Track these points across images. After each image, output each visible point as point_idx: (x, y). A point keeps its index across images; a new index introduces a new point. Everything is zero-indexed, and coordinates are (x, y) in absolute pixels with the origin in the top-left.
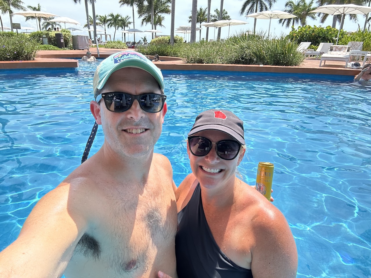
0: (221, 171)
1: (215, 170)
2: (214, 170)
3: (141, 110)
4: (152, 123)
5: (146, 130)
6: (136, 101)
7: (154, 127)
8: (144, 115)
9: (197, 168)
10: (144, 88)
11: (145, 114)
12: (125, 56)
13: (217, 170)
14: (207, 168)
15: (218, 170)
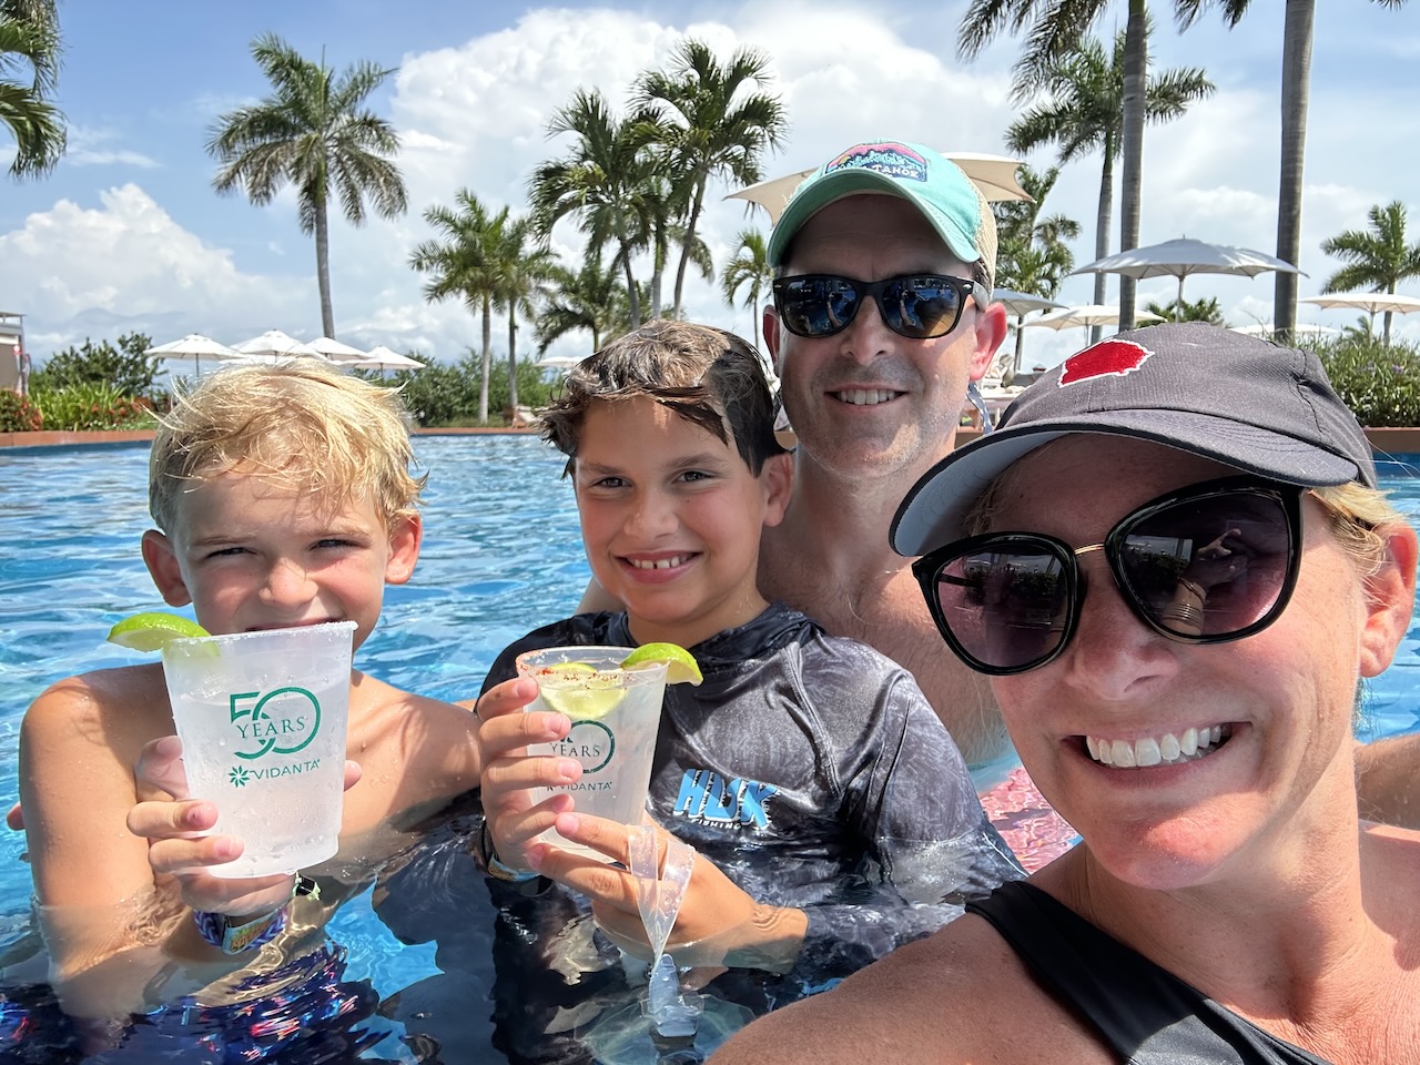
0: (1227, 735)
1: (1170, 739)
2: (1159, 739)
3: (883, 331)
4: (920, 371)
5: (899, 394)
6: (869, 301)
7: (926, 385)
8: (889, 347)
9: (1058, 757)
10: (901, 261)
11: (896, 342)
12: (858, 158)
13: (1180, 734)
14: (1110, 743)
15: (1192, 741)
